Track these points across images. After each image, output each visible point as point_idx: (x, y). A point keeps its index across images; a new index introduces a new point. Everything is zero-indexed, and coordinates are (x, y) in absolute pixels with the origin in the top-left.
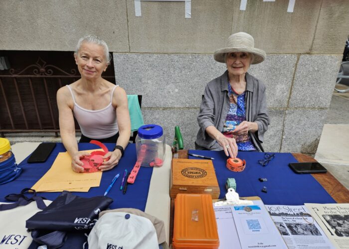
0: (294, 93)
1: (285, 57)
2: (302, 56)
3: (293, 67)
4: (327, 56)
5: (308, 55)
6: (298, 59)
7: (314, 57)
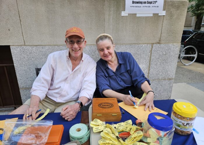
0: (151, 70)
1: (144, 46)
2: (154, 45)
3: (149, 52)
4: (171, 45)
5: (158, 44)
6: (152, 47)
7: (162, 45)
